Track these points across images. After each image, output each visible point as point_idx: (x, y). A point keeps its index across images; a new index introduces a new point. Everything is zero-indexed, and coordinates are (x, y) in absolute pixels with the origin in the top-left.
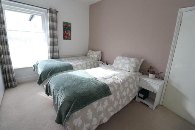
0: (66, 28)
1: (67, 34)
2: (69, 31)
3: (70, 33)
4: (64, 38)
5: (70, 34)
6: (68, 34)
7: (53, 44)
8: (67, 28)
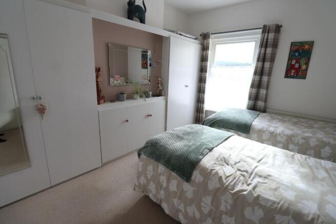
0: (297, 54)
1: (297, 66)
2: (303, 61)
3: (307, 64)
4: (287, 75)
5: (304, 67)
6: (300, 67)
7: (257, 85)
8: (299, 55)
